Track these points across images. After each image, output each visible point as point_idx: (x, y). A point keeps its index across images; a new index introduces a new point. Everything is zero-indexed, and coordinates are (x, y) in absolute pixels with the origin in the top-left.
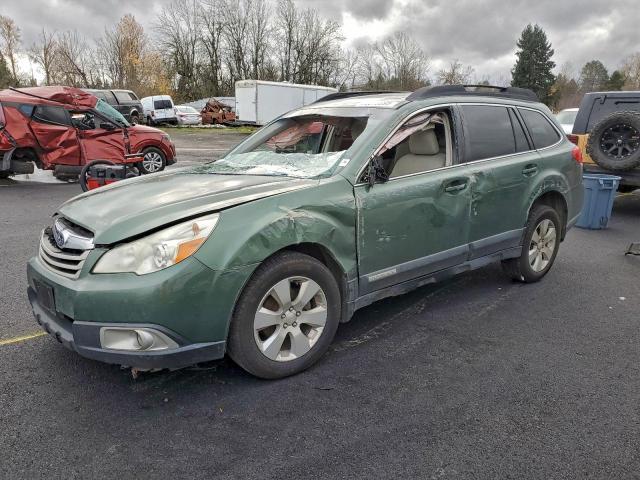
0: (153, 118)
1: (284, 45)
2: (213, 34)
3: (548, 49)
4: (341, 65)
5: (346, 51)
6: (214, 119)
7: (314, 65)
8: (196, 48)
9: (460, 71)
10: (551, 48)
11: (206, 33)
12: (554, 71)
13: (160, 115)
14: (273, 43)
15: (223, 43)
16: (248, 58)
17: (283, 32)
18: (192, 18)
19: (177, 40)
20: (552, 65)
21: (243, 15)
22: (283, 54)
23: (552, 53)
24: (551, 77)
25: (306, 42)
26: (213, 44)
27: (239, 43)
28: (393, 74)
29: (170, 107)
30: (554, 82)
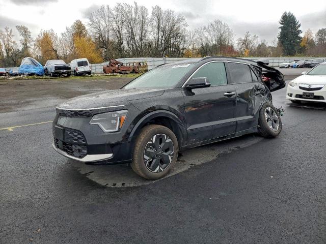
0: (77, 72)
1: (156, 30)
2: (119, 27)
3: (297, 24)
4: (186, 38)
5: (189, 31)
6: (113, 70)
7: (172, 39)
8: (110, 34)
9: (250, 38)
10: (299, 23)
11: (115, 26)
12: (302, 35)
13: (81, 69)
14: (150, 29)
15: (124, 31)
16: (137, 38)
17: (155, 23)
18: (107, 19)
19: (99, 30)
20: (300, 32)
21: (134, 16)
22: (155, 35)
23: (299, 26)
24: (300, 38)
25: (167, 27)
26: (119, 32)
27: (132, 31)
28: (214, 42)
29: (87, 65)
30: (302, 40)
